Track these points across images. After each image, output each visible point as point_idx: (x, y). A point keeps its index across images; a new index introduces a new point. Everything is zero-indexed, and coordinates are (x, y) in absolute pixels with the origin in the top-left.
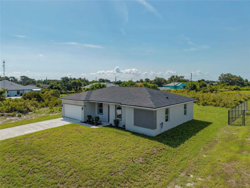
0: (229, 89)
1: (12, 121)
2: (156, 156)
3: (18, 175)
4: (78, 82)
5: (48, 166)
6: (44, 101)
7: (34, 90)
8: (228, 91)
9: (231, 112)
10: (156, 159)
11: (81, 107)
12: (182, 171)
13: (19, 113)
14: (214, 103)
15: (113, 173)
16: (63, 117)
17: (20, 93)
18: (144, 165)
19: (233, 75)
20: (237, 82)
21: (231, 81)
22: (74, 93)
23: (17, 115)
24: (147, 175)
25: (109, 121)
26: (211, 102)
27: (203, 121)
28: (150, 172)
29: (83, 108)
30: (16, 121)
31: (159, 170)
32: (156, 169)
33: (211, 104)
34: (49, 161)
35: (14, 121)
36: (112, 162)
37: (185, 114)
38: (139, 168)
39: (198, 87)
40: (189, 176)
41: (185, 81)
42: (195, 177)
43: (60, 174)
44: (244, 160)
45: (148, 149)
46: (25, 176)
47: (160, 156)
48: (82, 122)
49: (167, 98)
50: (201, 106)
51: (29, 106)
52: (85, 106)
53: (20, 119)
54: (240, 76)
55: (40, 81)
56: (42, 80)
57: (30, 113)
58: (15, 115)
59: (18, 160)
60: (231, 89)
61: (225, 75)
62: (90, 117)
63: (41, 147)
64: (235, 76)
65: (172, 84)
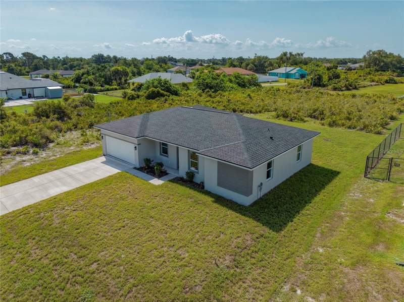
0: (377, 82)
1: (25, 162)
2: (249, 252)
3: (53, 285)
4: (121, 70)
5: (93, 273)
6: (70, 119)
7: (50, 88)
8: (375, 85)
9: (371, 159)
10: (249, 258)
11: (133, 146)
12: (285, 280)
13: (34, 149)
14: (348, 123)
15: (188, 289)
16: (104, 155)
17: (27, 94)
18: (232, 271)
19: (388, 53)
20: (394, 65)
21: (382, 64)
22: (116, 89)
23: (31, 152)
24: (236, 289)
25: (178, 168)
26: (343, 121)
27: (326, 167)
28: (241, 283)
29: (136, 147)
30: (32, 163)
31: (254, 280)
32: (250, 277)
33: (343, 125)
34: (95, 262)
35: (28, 164)
36: (186, 266)
37: (298, 158)
38: (225, 277)
39: (325, 78)
40: (295, 291)
41: (306, 62)
42: (303, 294)
43: (112, 289)
44: (377, 264)
45: (239, 237)
46: (64, 289)
47: (256, 251)
48: (135, 168)
49: (271, 138)
50: (326, 127)
51: (47, 132)
52: (140, 144)
53: (37, 159)
54: (399, 54)
55: (56, 59)
56: (59, 57)
57: (51, 145)
58: (28, 152)
59: (49, 256)
60: (381, 83)
61: (374, 53)
62: (148, 161)
63: (79, 231)
64: (391, 54)
65: (282, 70)
